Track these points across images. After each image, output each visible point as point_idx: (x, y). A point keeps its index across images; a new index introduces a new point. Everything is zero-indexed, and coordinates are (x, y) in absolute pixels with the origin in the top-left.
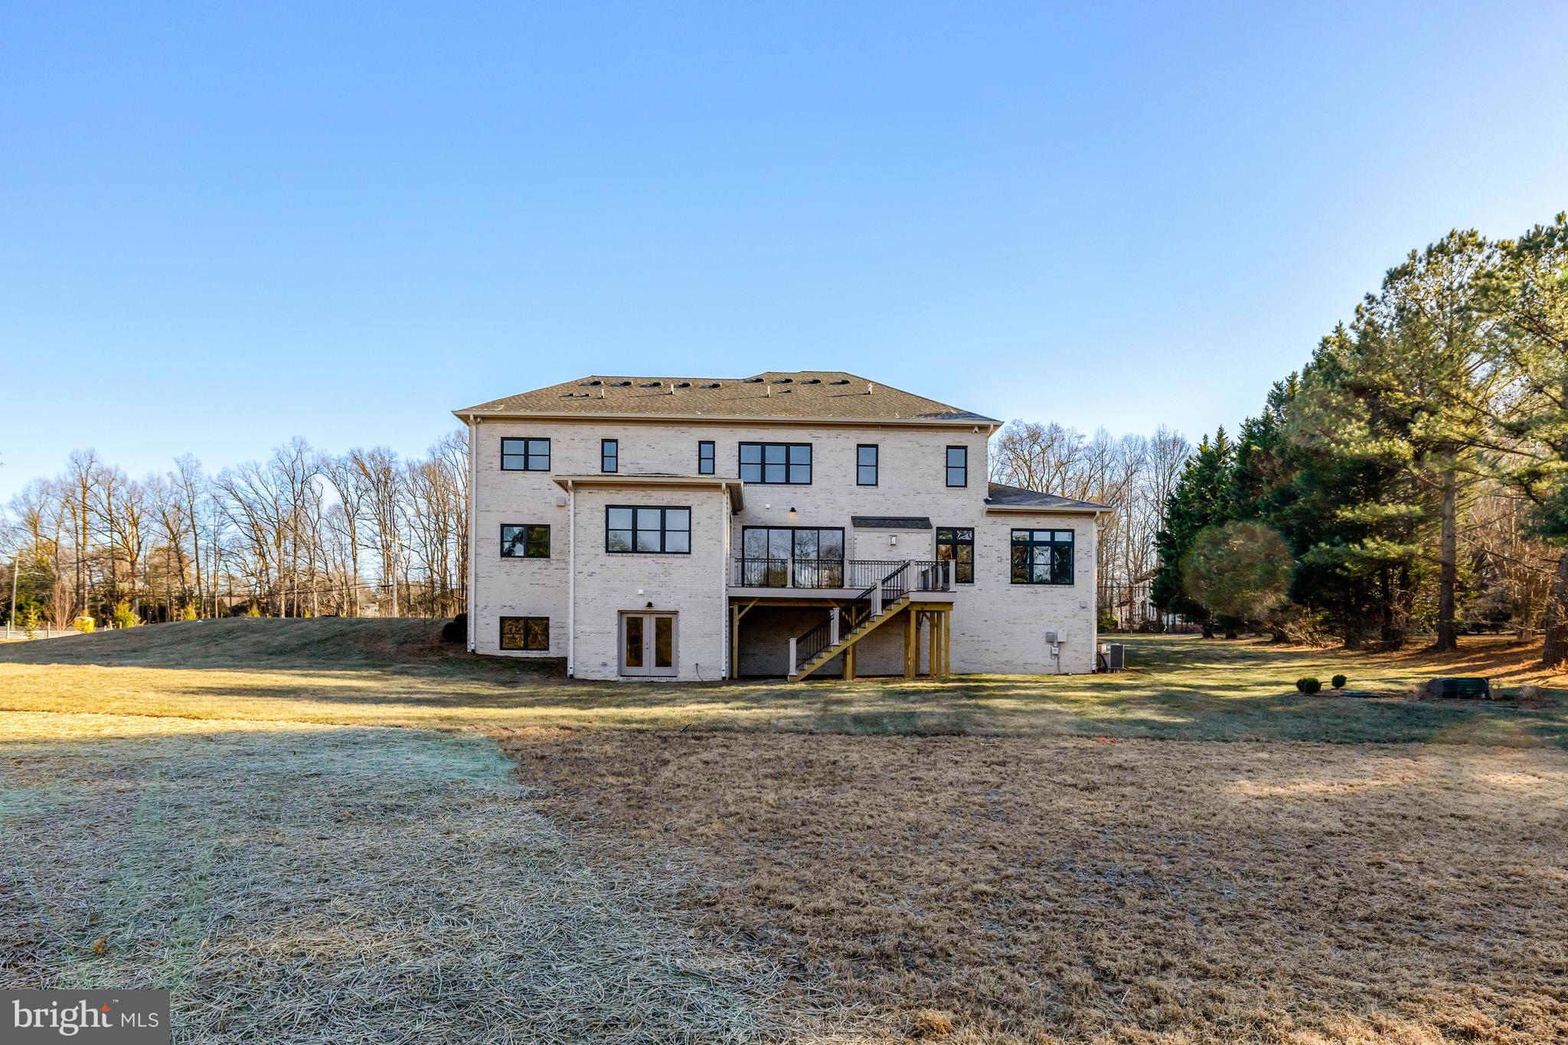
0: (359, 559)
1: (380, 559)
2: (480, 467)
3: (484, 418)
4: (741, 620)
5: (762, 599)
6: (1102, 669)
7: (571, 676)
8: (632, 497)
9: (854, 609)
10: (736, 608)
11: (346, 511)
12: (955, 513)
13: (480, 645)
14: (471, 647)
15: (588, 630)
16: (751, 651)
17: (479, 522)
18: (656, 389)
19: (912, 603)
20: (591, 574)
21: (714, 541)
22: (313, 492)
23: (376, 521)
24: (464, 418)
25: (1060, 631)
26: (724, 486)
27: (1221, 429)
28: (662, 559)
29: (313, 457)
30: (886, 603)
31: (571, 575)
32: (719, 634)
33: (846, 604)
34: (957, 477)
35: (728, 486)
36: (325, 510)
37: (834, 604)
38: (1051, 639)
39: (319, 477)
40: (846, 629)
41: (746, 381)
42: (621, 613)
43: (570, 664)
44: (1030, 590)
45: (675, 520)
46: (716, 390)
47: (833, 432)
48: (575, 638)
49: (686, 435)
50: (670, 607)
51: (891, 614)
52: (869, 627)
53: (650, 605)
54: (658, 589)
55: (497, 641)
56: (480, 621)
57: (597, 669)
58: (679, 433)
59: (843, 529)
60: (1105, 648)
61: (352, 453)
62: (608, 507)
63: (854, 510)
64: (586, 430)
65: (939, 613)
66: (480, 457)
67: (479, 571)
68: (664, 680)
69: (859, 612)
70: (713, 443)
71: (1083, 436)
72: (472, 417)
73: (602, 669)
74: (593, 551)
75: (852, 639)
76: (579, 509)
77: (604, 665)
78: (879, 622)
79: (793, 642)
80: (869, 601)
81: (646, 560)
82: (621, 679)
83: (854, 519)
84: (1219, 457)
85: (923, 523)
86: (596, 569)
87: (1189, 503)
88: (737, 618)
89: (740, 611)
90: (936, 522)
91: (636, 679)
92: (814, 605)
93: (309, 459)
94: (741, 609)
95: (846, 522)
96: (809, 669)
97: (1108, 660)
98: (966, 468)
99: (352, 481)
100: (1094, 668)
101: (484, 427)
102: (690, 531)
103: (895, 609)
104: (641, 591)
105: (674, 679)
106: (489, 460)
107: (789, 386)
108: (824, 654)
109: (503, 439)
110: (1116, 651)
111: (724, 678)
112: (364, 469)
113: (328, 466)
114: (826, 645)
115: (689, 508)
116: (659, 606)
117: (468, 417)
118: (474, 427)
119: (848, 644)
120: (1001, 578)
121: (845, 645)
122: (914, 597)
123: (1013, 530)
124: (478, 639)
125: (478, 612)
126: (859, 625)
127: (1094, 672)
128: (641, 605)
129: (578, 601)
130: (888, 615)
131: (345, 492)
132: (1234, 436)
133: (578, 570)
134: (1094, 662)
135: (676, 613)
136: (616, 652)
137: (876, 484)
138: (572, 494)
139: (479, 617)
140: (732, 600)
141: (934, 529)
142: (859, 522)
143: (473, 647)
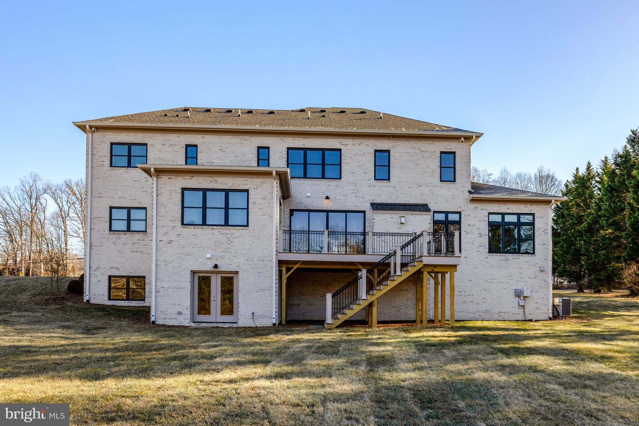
0: (68, 243)
1: (82, 244)
2: (94, 164)
3: (98, 128)
4: (288, 278)
5: (304, 262)
6: (556, 316)
7: (154, 322)
8: (202, 181)
9: (376, 270)
10: (284, 269)
11: (62, 215)
12: (447, 201)
13: (93, 297)
14: (86, 298)
15: (167, 286)
16: (296, 302)
17: (94, 205)
18: (229, 114)
19: (425, 265)
20: (170, 242)
21: (267, 217)
22: (41, 204)
23: (79, 222)
24: (82, 127)
25: (525, 288)
26: (274, 173)
27: (589, 163)
28: (226, 230)
29: (43, 185)
30: (404, 265)
31: (154, 242)
32: (270, 289)
33: (371, 267)
34: (449, 174)
35: (278, 173)
36: (48, 214)
37: (360, 267)
38: (519, 294)
39: (46, 196)
40: (370, 287)
41: (293, 111)
42: (193, 273)
43: (153, 313)
44: (503, 258)
45: (236, 200)
46: (272, 115)
47: (357, 141)
48: (157, 292)
49: (248, 142)
50: (232, 268)
51: (408, 274)
52: (391, 284)
53: (216, 266)
54: (223, 254)
55: (106, 294)
56: (94, 279)
57: (174, 317)
58: (243, 141)
59: (364, 212)
60: (557, 301)
61: (66, 182)
62: (183, 190)
63: (373, 198)
64: (174, 138)
65: (443, 274)
66: (94, 157)
67: (93, 242)
68: (227, 326)
69: (380, 272)
70: (268, 148)
71: (491, 174)
72: (87, 127)
73: (178, 316)
74: (171, 224)
75: (377, 294)
76: (160, 191)
77: (180, 313)
78: (399, 280)
79: (329, 297)
80: (389, 265)
81: (213, 231)
82: (193, 324)
83: (372, 204)
84: (589, 180)
85: (423, 208)
86: (174, 239)
87: (570, 208)
88: (285, 276)
89: (287, 272)
90: (433, 207)
91: (204, 325)
92: (345, 267)
93: (40, 185)
94: (288, 270)
95: (366, 207)
96: (342, 318)
97: (560, 310)
98: (454, 168)
99: (65, 198)
100: (551, 315)
101: (98, 135)
102: (248, 209)
103: (412, 270)
104: (209, 256)
105: (235, 325)
106: (102, 159)
107: (323, 114)
108: (354, 307)
109: (112, 144)
110: (566, 303)
111: (274, 324)
112: (72, 191)
113: (50, 189)
114: (355, 298)
115: (247, 191)
116: (222, 268)
117: (85, 126)
118: (90, 135)
119: (374, 298)
120: (481, 249)
121: (371, 299)
122: (427, 260)
123: (489, 213)
124: (92, 293)
125: (92, 272)
126: (380, 283)
127: (550, 319)
128: (209, 267)
129: (158, 263)
130: (406, 275)
131: (61, 204)
132: (597, 167)
133: (159, 239)
134: (551, 311)
135: (237, 273)
136: (189, 303)
137: (389, 179)
138: (155, 179)
139: (92, 276)
140: (281, 263)
141: (432, 212)
142: (377, 207)
143: (87, 298)
